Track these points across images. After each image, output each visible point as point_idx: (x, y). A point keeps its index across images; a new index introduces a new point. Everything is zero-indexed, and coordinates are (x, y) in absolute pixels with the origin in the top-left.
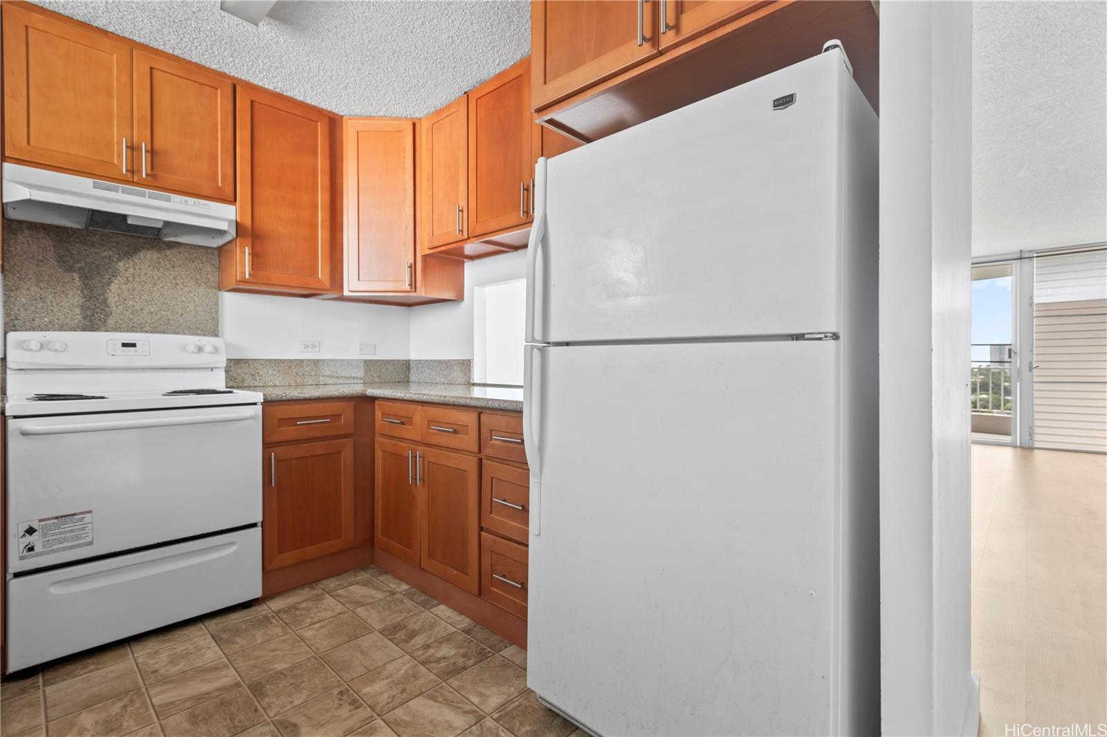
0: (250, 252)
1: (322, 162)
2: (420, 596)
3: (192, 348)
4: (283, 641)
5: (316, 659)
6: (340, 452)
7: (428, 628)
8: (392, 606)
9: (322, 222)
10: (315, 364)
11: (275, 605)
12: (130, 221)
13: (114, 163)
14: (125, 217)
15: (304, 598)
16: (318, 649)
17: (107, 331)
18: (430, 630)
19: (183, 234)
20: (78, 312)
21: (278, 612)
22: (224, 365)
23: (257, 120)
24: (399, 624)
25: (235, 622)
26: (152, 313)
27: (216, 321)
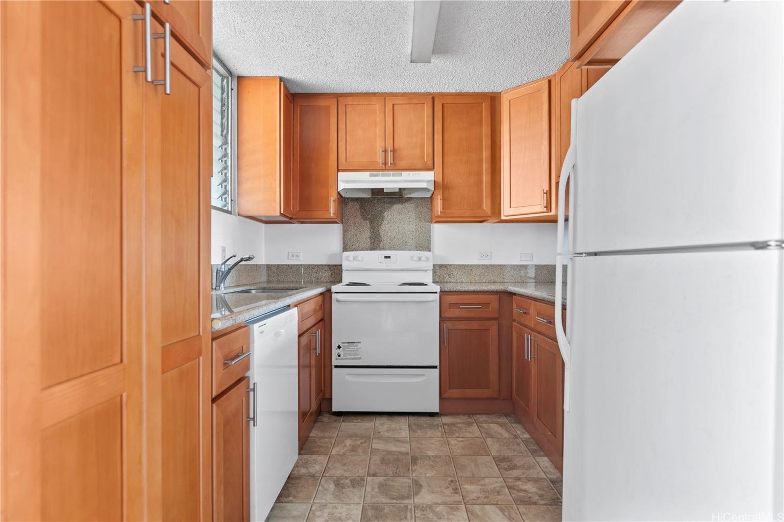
0: (441, 198)
1: (486, 129)
2: (533, 446)
3: (416, 258)
4: (438, 441)
5: (449, 457)
6: (489, 329)
7: (526, 467)
8: (511, 445)
9: (486, 170)
10: (488, 268)
11: (445, 420)
12: (385, 191)
13: (377, 162)
14: (383, 189)
15: (462, 421)
16: (453, 452)
17: (380, 250)
18: (527, 470)
19: (413, 193)
20: (369, 241)
21: (444, 424)
22: (432, 268)
23: (445, 114)
24: (508, 458)
25: (422, 422)
26: (399, 239)
27: (429, 241)
